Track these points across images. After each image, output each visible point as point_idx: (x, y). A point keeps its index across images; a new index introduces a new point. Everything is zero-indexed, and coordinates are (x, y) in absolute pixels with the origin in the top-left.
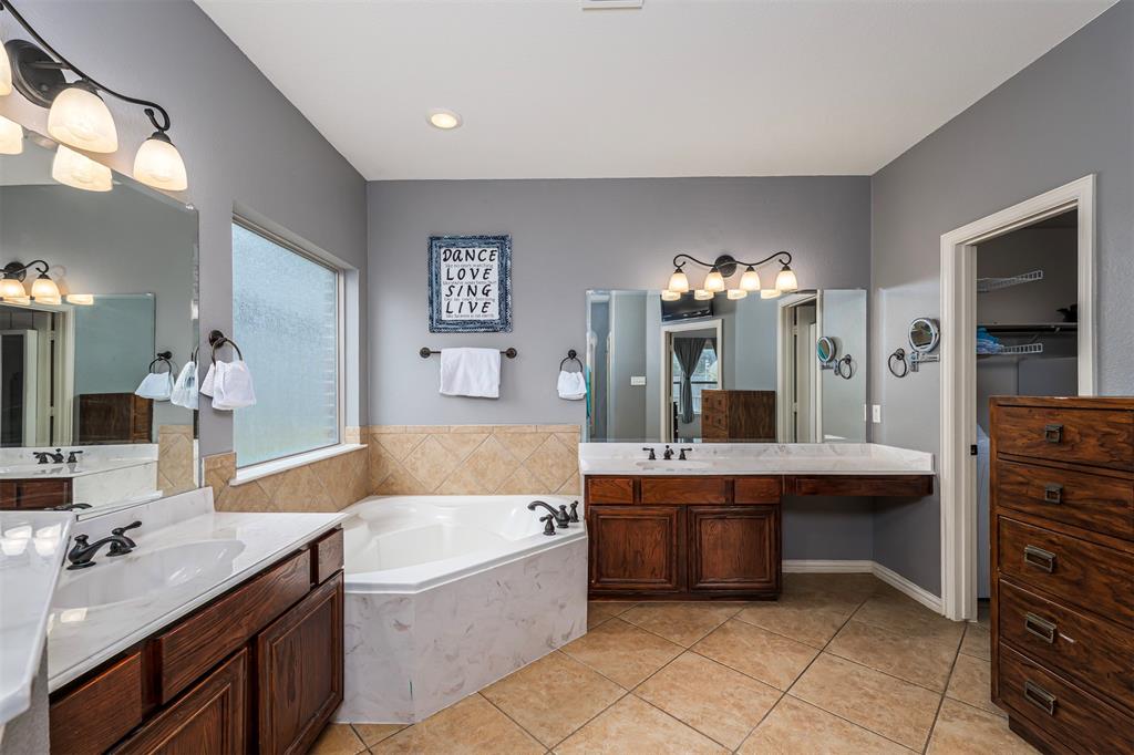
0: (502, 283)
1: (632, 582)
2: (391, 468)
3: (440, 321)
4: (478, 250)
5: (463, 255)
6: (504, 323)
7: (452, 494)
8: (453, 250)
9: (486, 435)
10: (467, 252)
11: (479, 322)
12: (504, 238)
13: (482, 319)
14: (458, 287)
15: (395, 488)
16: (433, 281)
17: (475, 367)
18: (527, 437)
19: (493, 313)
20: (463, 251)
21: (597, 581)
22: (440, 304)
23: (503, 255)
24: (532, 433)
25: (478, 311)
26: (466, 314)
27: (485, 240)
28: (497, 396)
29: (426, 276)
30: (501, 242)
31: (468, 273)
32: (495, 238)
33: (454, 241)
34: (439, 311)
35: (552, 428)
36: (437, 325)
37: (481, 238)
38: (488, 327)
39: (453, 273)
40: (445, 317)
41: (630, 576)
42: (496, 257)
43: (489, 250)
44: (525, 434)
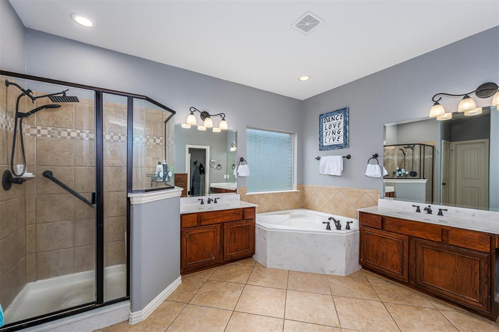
0: (345, 128)
1: (380, 267)
2: (308, 200)
3: (323, 146)
4: (336, 116)
5: (331, 120)
6: (346, 144)
7: (326, 213)
8: (327, 118)
9: (338, 191)
10: (332, 118)
11: (335, 145)
12: (345, 109)
13: (337, 144)
14: (329, 132)
15: (309, 207)
16: (321, 132)
17: (333, 163)
18: (355, 193)
19: (341, 141)
20: (331, 118)
21: (363, 260)
22: (323, 140)
23: (345, 116)
24: (356, 192)
25: (336, 140)
26: (332, 143)
27: (338, 111)
28: (340, 175)
29: (319, 130)
30: (344, 111)
31: (333, 126)
32: (342, 109)
33: (327, 114)
34: (322, 143)
35: (366, 190)
36: (322, 148)
37: (337, 111)
38: (339, 147)
39: (327, 128)
40: (324, 144)
41: (380, 264)
42: (342, 117)
43: (340, 115)
44: (354, 192)
